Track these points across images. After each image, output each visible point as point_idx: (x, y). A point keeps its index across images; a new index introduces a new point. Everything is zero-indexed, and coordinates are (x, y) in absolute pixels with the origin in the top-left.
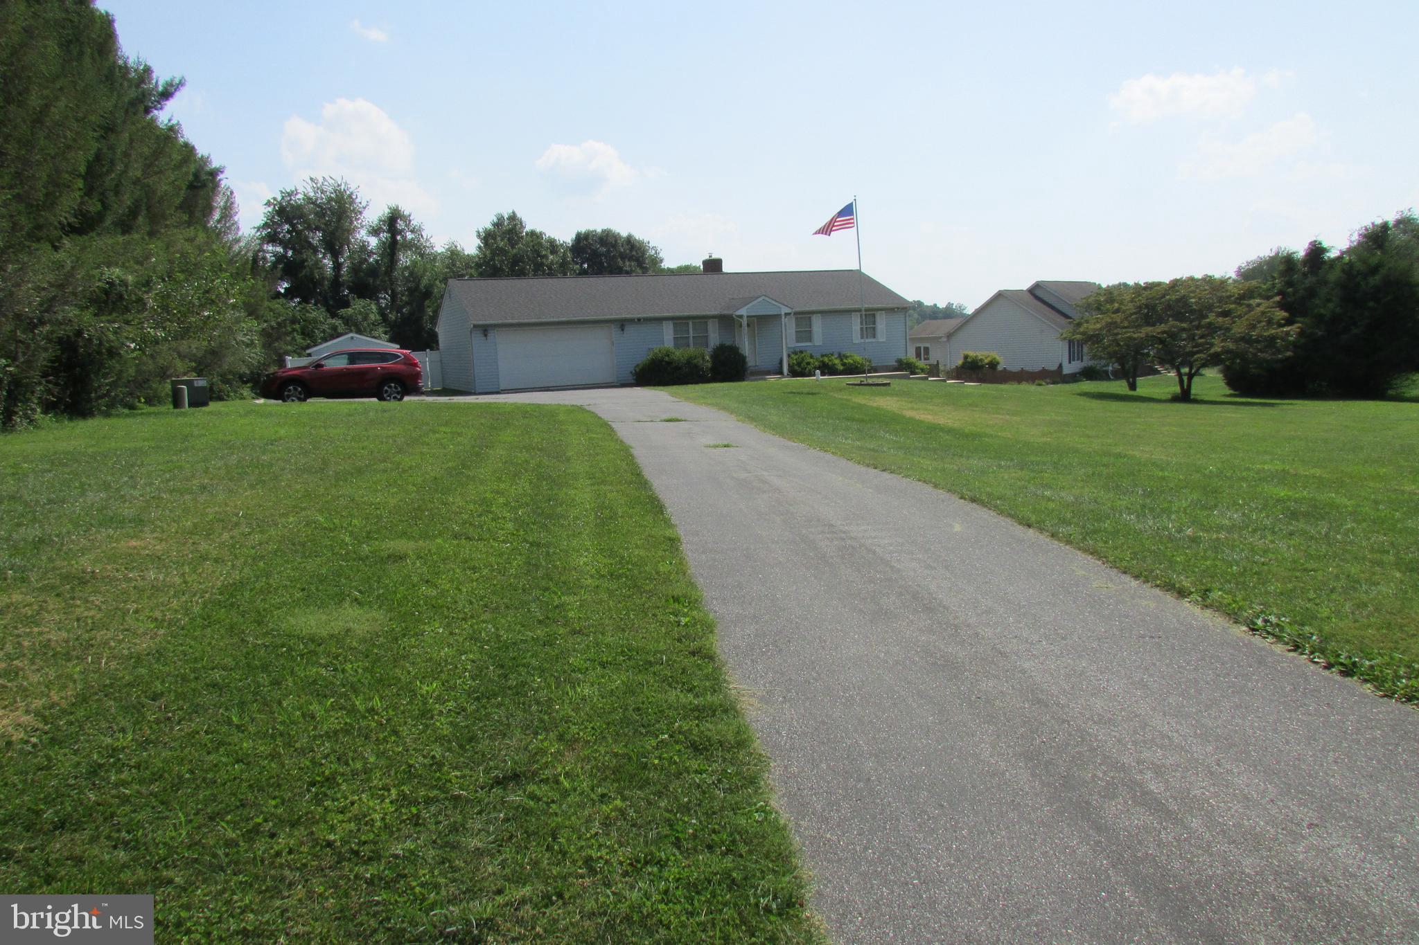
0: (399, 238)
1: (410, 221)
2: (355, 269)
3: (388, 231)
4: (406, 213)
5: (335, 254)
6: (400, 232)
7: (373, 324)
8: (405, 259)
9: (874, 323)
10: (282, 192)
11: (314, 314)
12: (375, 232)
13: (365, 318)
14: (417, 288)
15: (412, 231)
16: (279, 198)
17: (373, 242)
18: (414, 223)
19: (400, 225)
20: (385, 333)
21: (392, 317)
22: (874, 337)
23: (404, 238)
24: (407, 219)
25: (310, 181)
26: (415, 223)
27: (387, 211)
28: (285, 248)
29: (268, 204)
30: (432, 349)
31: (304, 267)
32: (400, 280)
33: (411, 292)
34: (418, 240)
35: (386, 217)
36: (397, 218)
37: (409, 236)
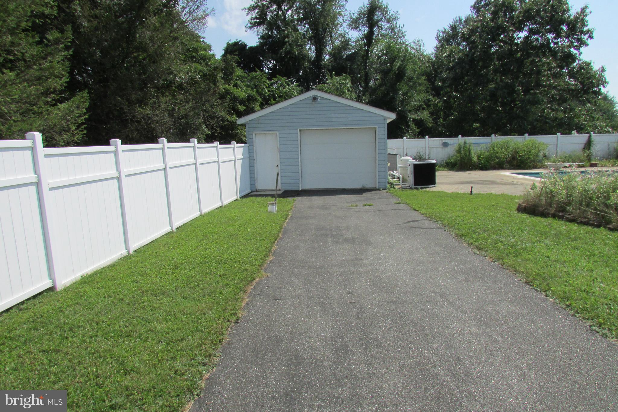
0: (375, 29)
1: (387, 11)
2: (336, 56)
3: (366, 24)
4: (384, 4)
6: (377, 23)
11: (288, 88)
12: (355, 24)
14: (391, 70)
15: (388, 22)
18: (391, 12)
19: (378, 15)
23: (380, 28)
24: (385, 10)
28: (272, 29)
31: (285, 43)
32: (373, 65)
33: (385, 73)
34: (392, 29)
35: (366, 9)
36: (375, 9)
37: (385, 26)
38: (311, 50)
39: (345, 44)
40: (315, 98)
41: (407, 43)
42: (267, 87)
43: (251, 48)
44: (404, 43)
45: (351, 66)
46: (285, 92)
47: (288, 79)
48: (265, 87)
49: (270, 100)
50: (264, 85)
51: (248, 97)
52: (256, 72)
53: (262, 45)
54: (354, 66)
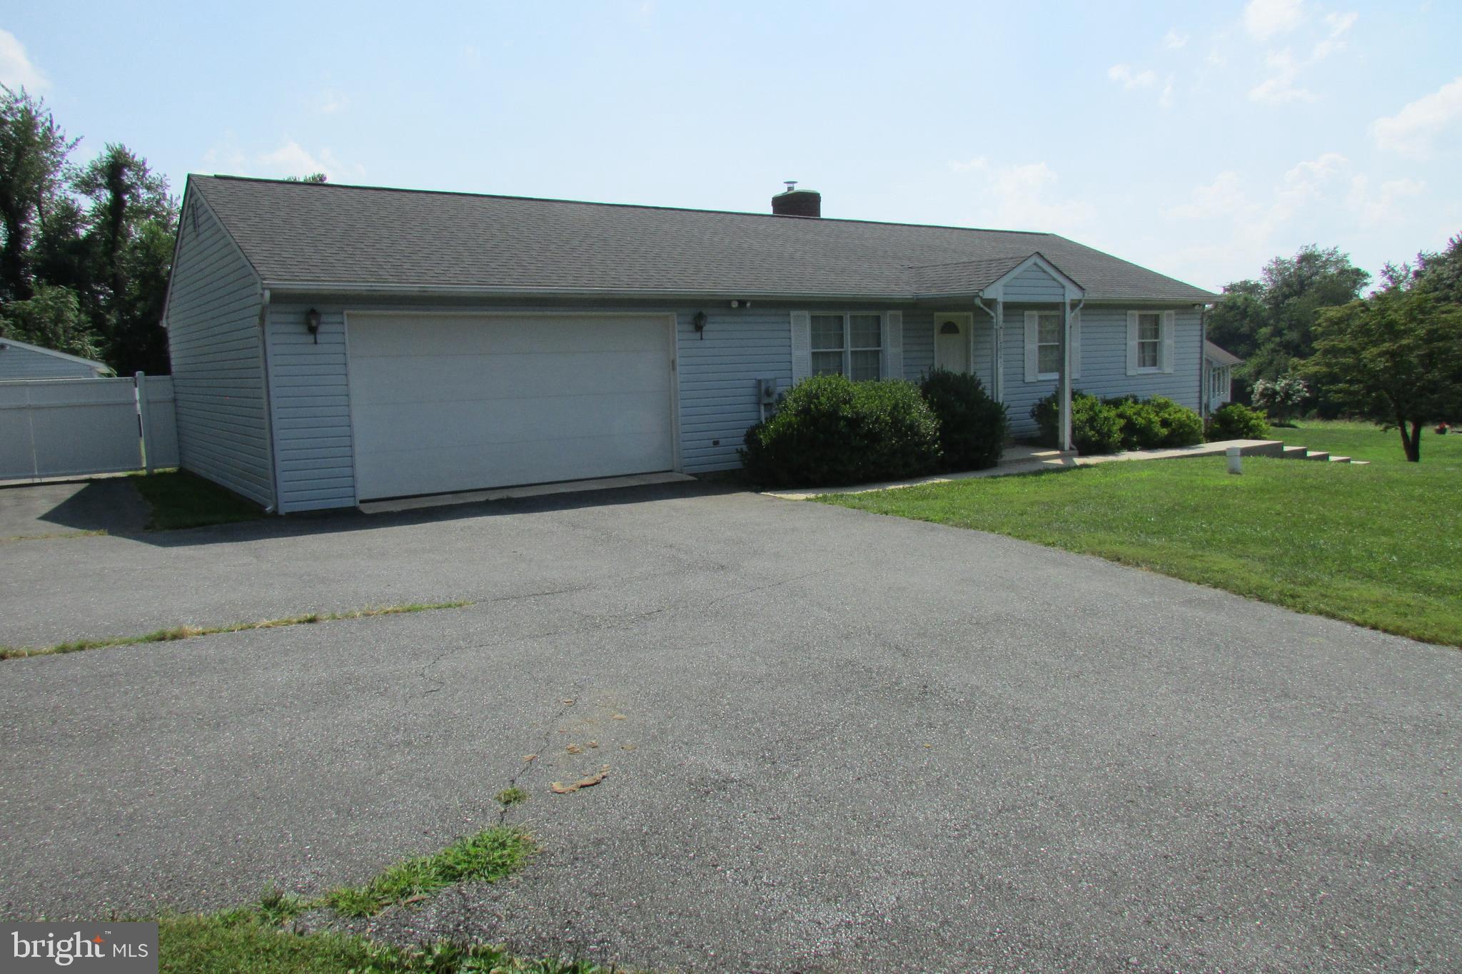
0: (126, 197)
1: (145, 171)
4: (138, 159)
6: (128, 189)
7: (75, 329)
8: (136, 232)
9: (1156, 334)
13: (59, 319)
19: (129, 177)
20: (97, 344)
21: (112, 319)
22: (1154, 363)
23: (135, 198)
24: (141, 169)
26: (153, 174)
27: (106, 153)
32: (126, 260)
34: (158, 202)
35: (105, 164)
36: (124, 166)
37: (144, 195)
39: (71, 215)
45: (80, 262)
54: (88, 263)
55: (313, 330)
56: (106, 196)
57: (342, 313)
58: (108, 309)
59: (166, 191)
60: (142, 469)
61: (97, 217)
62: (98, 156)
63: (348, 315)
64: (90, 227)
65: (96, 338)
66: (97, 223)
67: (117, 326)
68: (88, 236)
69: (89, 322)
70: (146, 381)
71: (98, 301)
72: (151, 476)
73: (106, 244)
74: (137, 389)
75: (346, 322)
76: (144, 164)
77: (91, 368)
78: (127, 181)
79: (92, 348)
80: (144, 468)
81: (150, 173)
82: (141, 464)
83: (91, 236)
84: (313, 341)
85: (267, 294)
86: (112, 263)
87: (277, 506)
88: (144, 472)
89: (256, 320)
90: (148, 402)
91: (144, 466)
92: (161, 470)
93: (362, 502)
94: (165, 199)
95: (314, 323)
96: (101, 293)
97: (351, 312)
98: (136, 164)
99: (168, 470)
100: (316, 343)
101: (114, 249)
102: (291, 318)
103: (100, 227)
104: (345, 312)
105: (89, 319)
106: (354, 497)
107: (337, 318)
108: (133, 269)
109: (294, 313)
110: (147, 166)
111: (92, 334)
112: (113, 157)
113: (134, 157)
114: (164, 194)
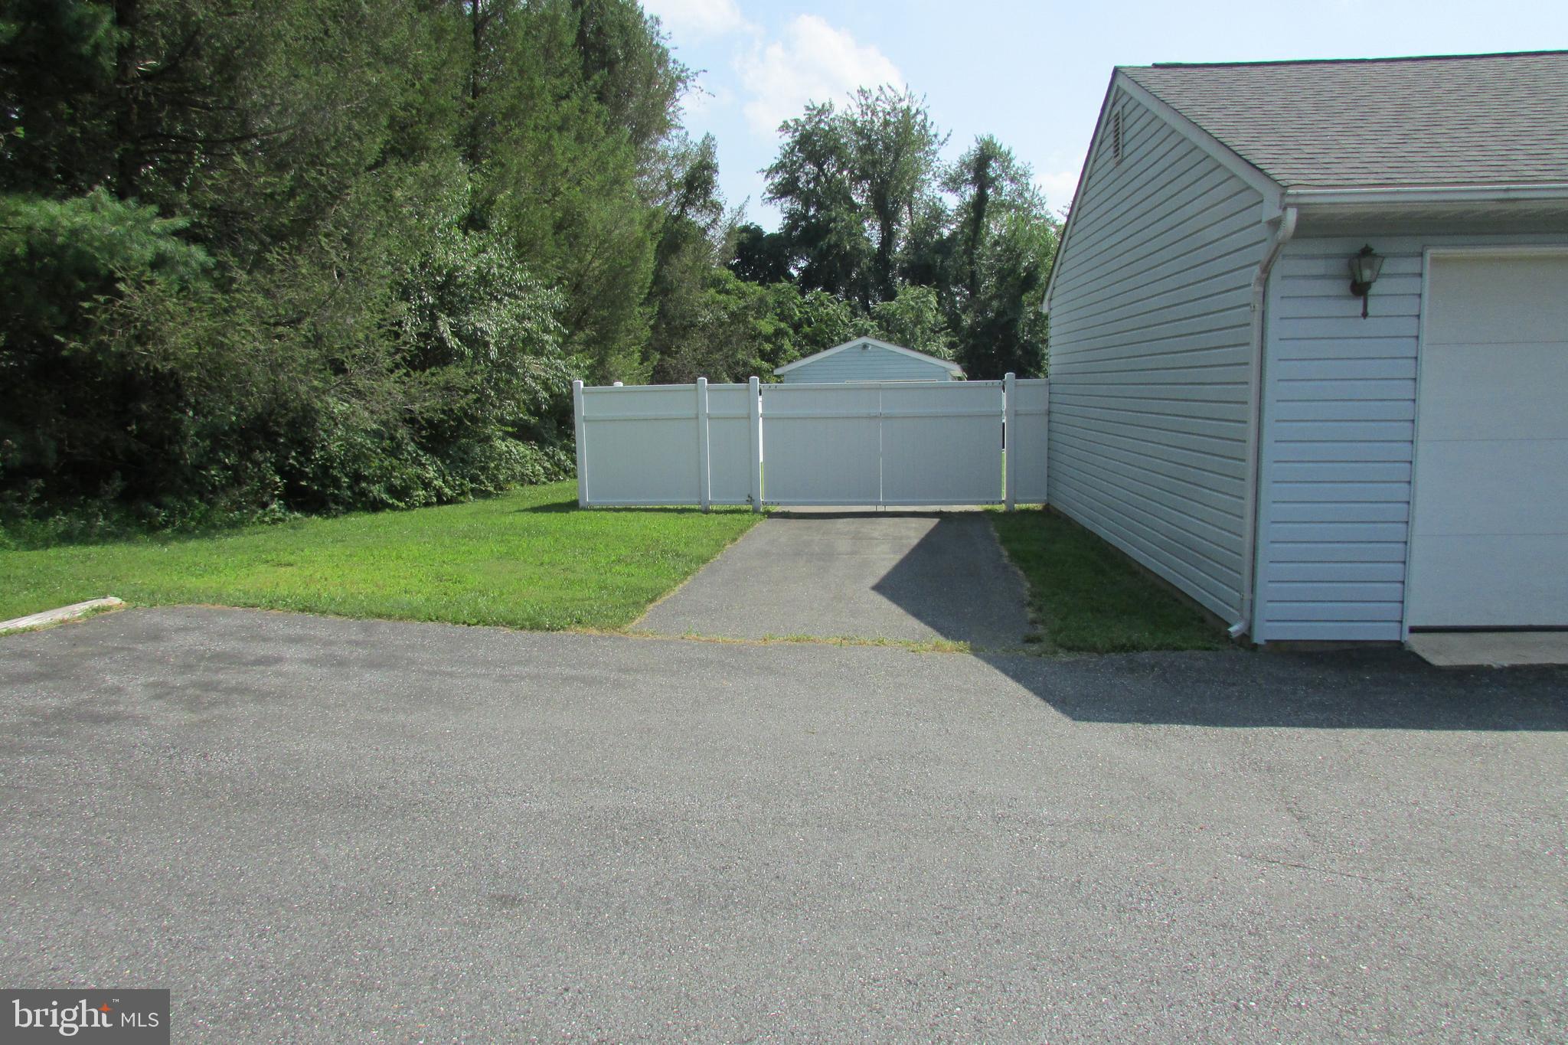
0: (990, 191)
1: (1010, 161)
2: (917, 242)
3: (974, 181)
4: (1004, 148)
5: (887, 217)
6: (992, 182)
7: (932, 330)
8: (996, 227)
10: (808, 108)
11: (832, 309)
12: (953, 183)
13: (918, 320)
14: (1013, 271)
15: (1013, 180)
16: (803, 119)
17: (951, 202)
18: (1017, 163)
19: (994, 169)
20: (951, 345)
21: (967, 320)
23: (998, 191)
24: (1006, 159)
25: (856, 95)
27: (974, 147)
28: (807, 205)
29: (785, 127)
30: (1021, 374)
31: (829, 231)
32: (986, 256)
33: (1002, 276)
34: (1021, 195)
35: (972, 157)
36: (990, 158)
37: (1007, 186)
38: (872, 232)
39: (937, 215)
40: (865, 346)
41: (1048, 217)
42: (798, 307)
43: (772, 236)
44: (1041, 217)
45: (942, 262)
46: (828, 314)
47: (832, 294)
48: (795, 307)
49: (802, 327)
50: (794, 303)
51: (776, 330)
52: (781, 282)
53: (789, 229)
54: (949, 262)
55: (1360, 290)
56: (970, 192)
57: (1421, 255)
58: (964, 310)
59: (1030, 181)
60: (1001, 502)
61: (961, 215)
62: (967, 150)
63: (1435, 261)
64: (953, 227)
65: (949, 339)
66: (959, 222)
67: (971, 327)
68: (951, 235)
69: (945, 322)
70: (1016, 386)
71: (955, 302)
72: (1010, 514)
73: (966, 242)
74: (1004, 395)
75: (1427, 276)
76: (1009, 153)
77: (946, 371)
78: (992, 174)
79: (945, 349)
80: (1003, 501)
81: (1014, 162)
82: (1000, 494)
83: (954, 234)
84: (1360, 310)
85: (1292, 216)
86: (971, 263)
87: (1250, 628)
88: (1002, 508)
89: (1256, 270)
90: (1017, 414)
91: (1003, 499)
92: (1024, 506)
93: (1413, 630)
94: (1028, 189)
95: (1367, 274)
96: (958, 294)
97: (1442, 252)
98: (1001, 155)
99: (1031, 506)
100: (1365, 315)
101: (974, 247)
102: (1318, 267)
103: (963, 225)
104: (1429, 253)
105: (945, 319)
106: (1401, 622)
107: (1409, 266)
108: (991, 267)
109: (1327, 257)
110: (1013, 155)
111: (947, 335)
112: (982, 149)
113: (1000, 147)
114: (1027, 184)
